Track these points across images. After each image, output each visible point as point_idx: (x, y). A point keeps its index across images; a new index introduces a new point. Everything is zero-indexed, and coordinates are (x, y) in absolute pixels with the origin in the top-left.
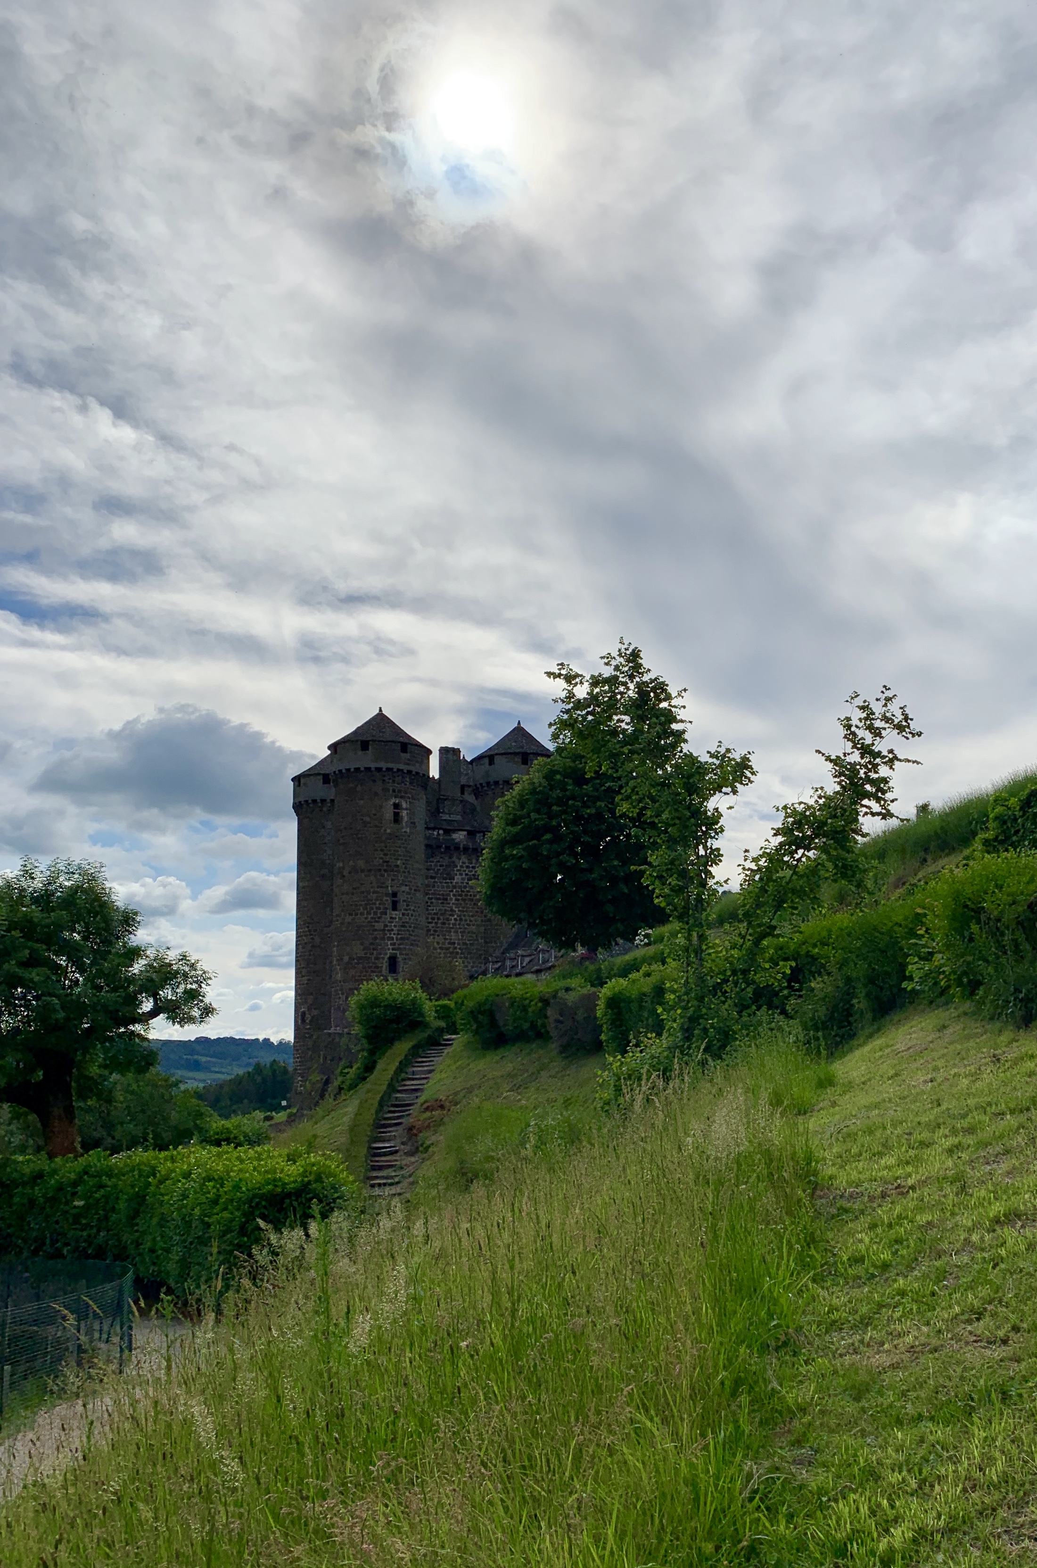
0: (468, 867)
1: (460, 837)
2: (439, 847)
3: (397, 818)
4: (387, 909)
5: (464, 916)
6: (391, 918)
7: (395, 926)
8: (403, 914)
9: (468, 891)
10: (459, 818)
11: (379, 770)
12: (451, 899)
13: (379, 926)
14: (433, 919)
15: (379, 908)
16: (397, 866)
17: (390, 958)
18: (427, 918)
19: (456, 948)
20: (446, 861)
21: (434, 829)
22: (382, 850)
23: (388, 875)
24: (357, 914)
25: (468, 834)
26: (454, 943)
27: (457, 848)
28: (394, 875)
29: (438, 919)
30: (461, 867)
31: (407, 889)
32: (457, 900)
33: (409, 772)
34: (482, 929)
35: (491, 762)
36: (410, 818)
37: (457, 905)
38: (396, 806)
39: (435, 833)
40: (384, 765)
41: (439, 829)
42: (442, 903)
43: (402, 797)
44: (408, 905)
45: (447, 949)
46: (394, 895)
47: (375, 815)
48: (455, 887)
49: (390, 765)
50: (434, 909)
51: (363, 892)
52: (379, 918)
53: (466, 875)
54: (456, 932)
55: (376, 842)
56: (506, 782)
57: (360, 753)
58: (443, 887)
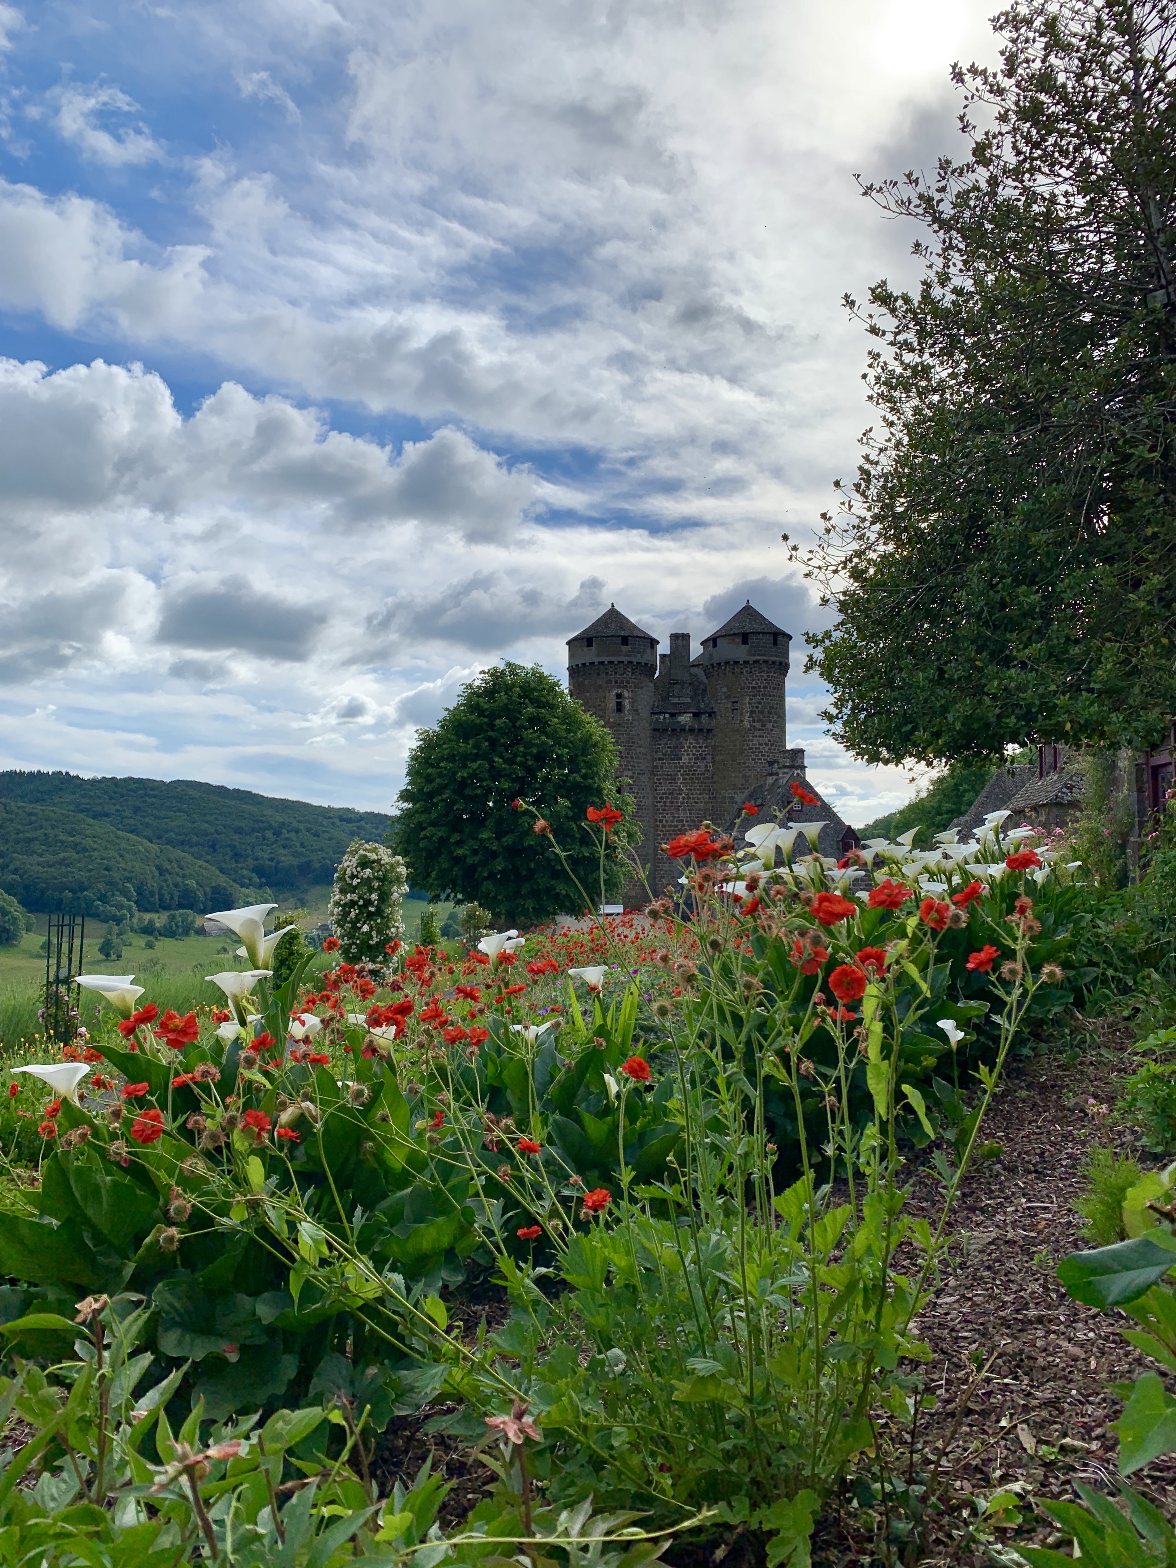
0: (695, 747)
1: (685, 719)
2: (666, 730)
3: (619, 708)
5: (692, 794)
10: (688, 700)
11: (602, 663)
12: (679, 779)
14: (662, 798)
18: (656, 798)
20: (673, 743)
21: (660, 713)
25: (693, 716)
26: (683, 821)
27: (683, 730)
29: (667, 798)
30: (688, 747)
31: (630, 773)
32: (684, 779)
33: (630, 663)
34: (710, 806)
35: (715, 645)
36: (633, 706)
37: (685, 784)
38: (619, 696)
39: (661, 717)
40: (606, 659)
41: (665, 713)
42: (670, 783)
43: (624, 687)
47: (599, 706)
48: (682, 767)
49: (611, 659)
50: (662, 789)
53: (694, 755)
54: (684, 810)
56: (727, 663)
57: (586, 649)
58: (670, 768)
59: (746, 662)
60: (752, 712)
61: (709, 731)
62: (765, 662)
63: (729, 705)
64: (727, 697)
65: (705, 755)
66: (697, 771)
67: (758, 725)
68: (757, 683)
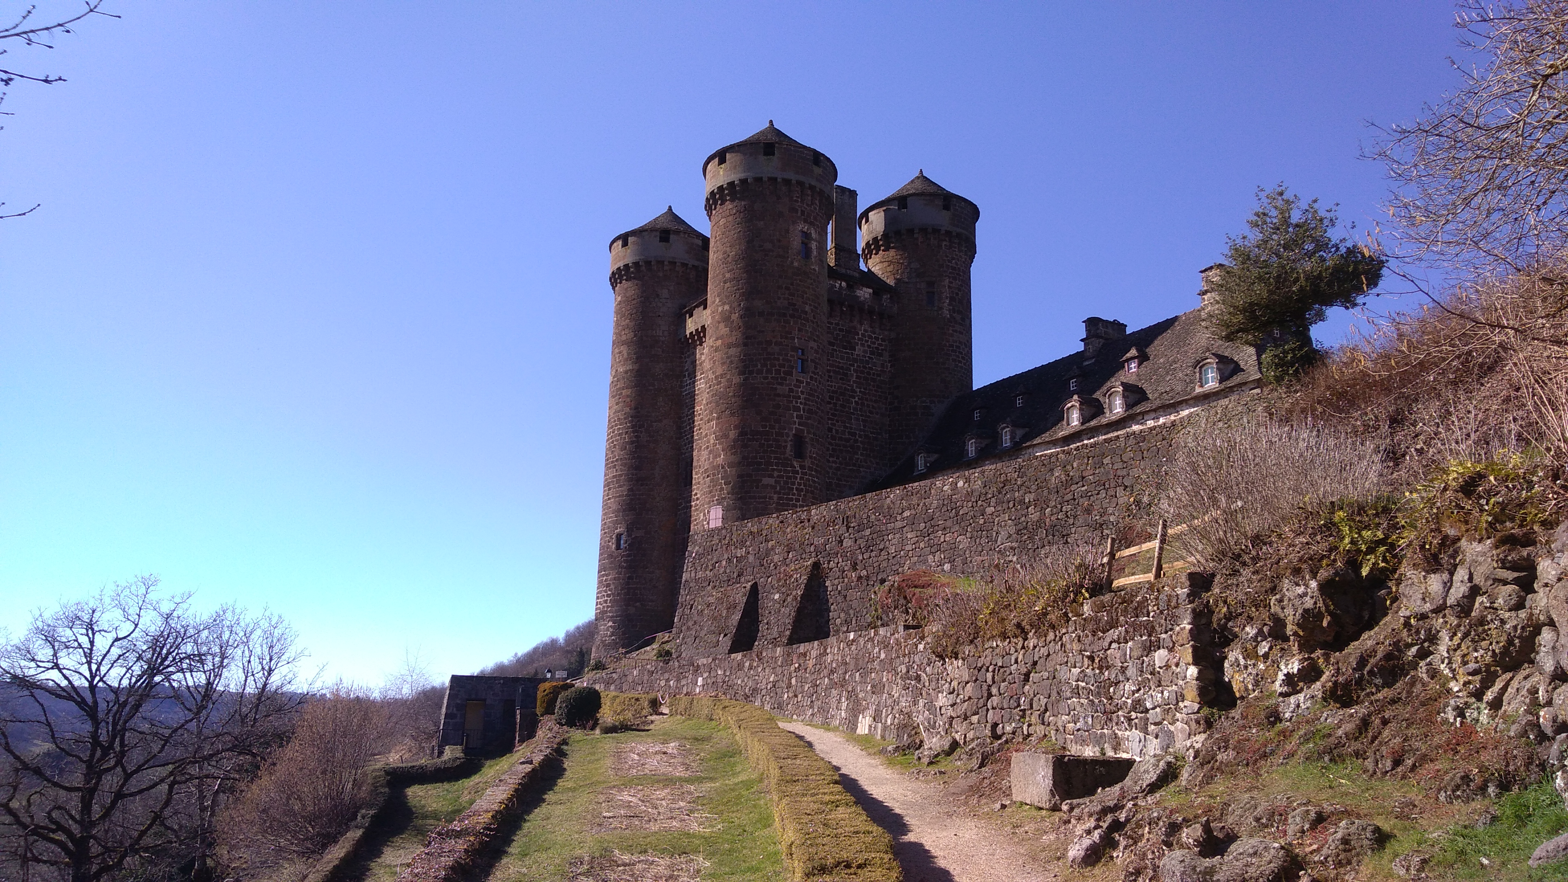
0: (870, 337)
1: (864, 294)
2: (841, 304)
3: (804, 250)
4: (792, 367)
5: (867, 400)
6: (797, 380)
7: (802, 393)
8: (811, 378)
9: (871, 369)
11: (787, 182)
12: (852, 375)
13: (783, 389)
14: (831, 398)
15: (783, 366)
16: (806, 313)
17: (795, 435)
19: (856, 441)
20: (847, 324)
22: (787, 288)
23: (795, 322)
24: (751, 372)
25: (873, 293)
26: (854, 434)
27: (861, 310)
28: (802, 324)
29: (838, 399)
30: (863, 335)
31: (815, 345)
32: (857, 377)
33: (821, 192)
35: (902, 206)
36: (819, 254)
37: (859, 385)
38: (805, 233)
39: (837, 285)
40: (792, 177)
41: (841, 280)
42: (841, 379)
43: (810, 224)
44: (816, 368)
45: (848, 440)
46: (802, 350)
47: (780, 241)
48: (855, 360)
49: (802, 178)
50: (835, 384)
51: (760, 343)
52: (782, 378)
53: (869, 346)
54: (857, 419)
55: (780, 277)
56: (924, 230)
57: (762, 158)
58: (842, 358)
59: (948, 233)
60: (952, 299)
61: (891, 317)
62: (967, 239)
63: (923, 285)
64: (920, 276)
65: (882, 350)
66: (872, 369)
67: (958, 317)
68: (957, 264)
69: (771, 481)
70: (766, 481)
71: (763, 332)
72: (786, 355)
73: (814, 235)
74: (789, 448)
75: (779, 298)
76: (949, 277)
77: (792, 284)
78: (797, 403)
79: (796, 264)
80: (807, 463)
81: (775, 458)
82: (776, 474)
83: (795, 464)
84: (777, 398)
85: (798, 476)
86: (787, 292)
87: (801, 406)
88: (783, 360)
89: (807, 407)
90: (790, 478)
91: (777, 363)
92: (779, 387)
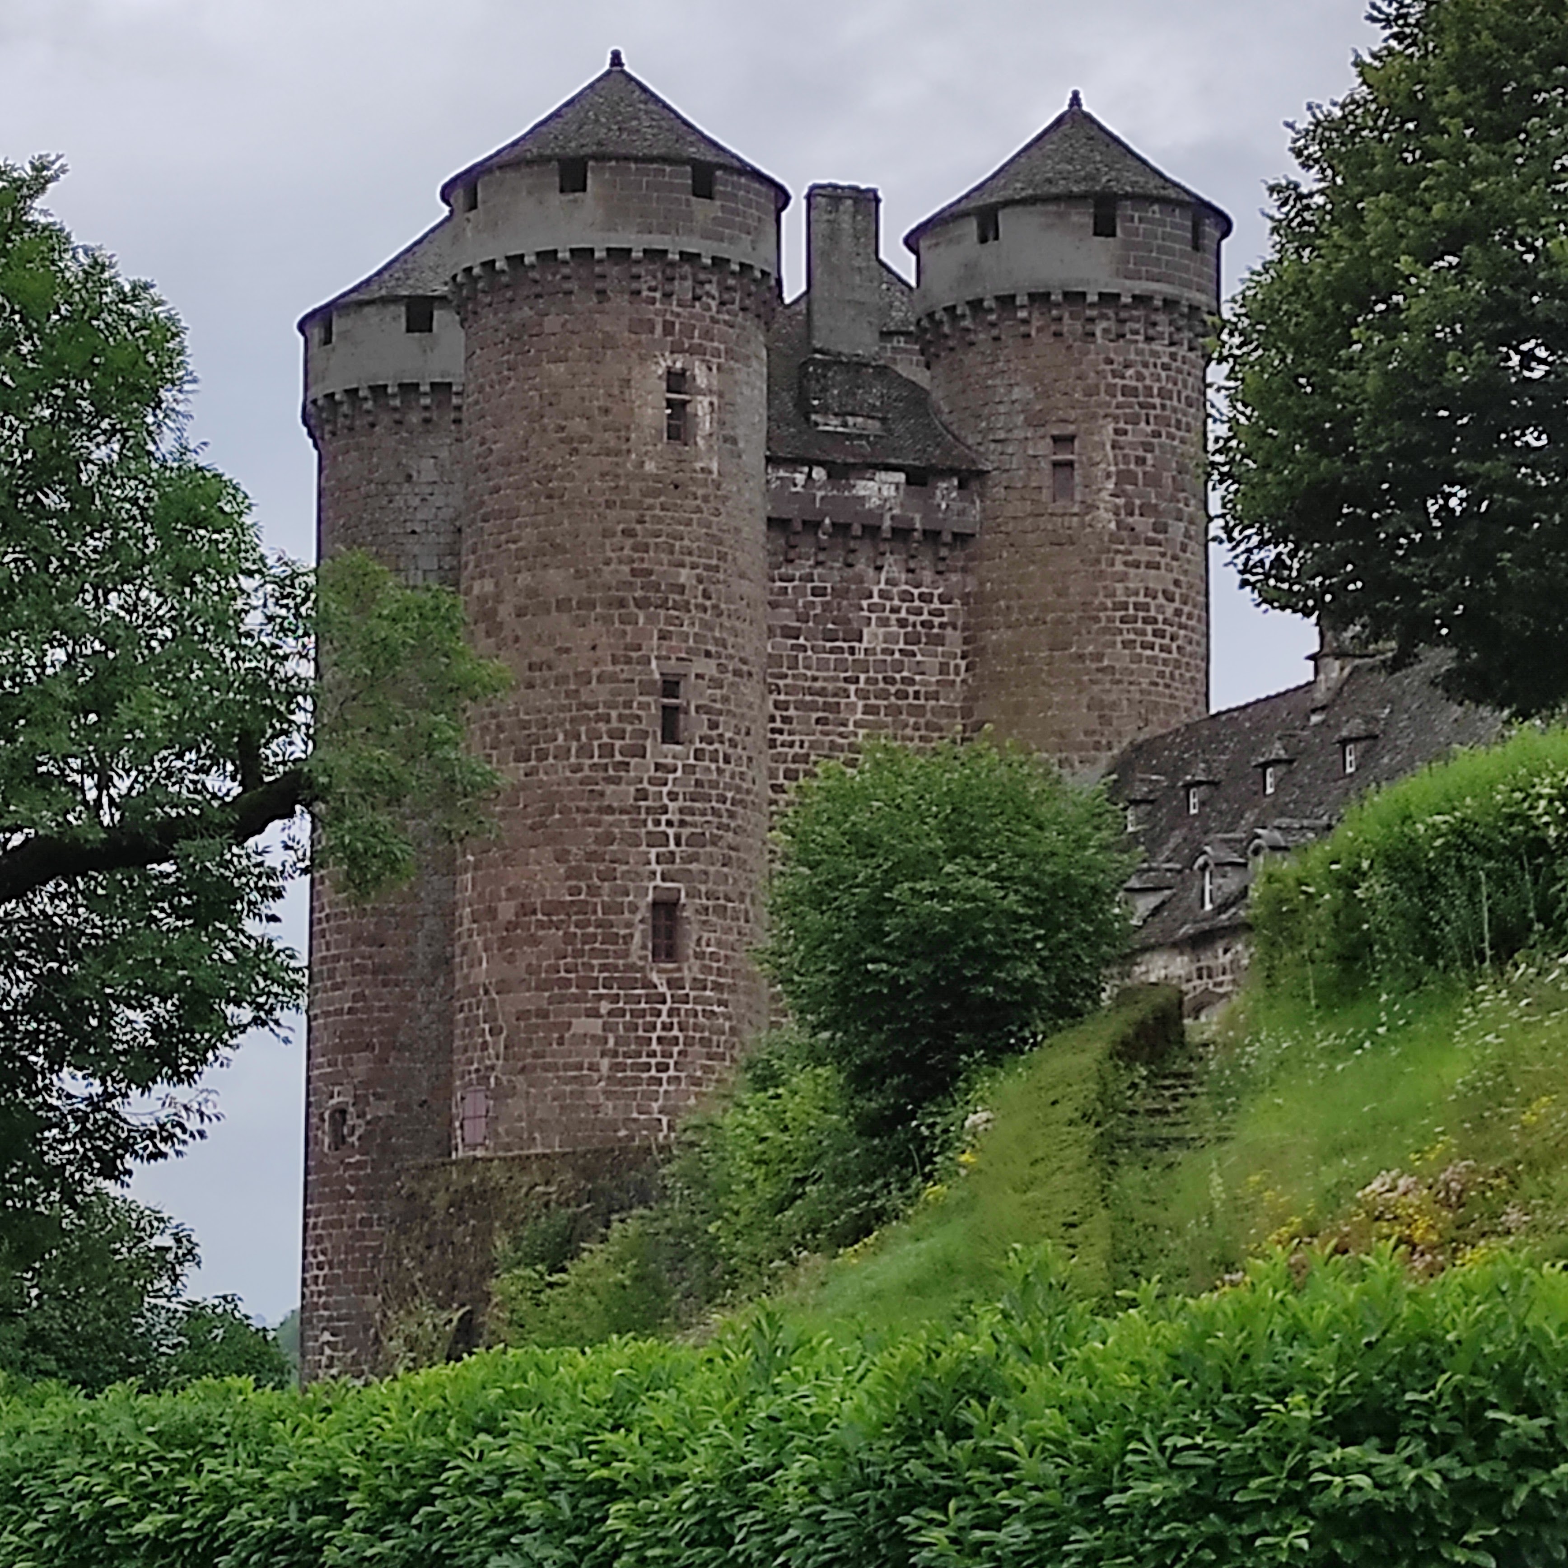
0: (907, 597)
1: (879, 490)
2: (812, 527)
3: (677, 422)
4: (645, 734)
6: (658, 767)
7: (671, 796)
8: (699, 755)
9: (908, 681)
10: (874, 427)
11: (620, 255)
12: (851, 707)
13: (619, 794)
15: (620, 735)
16: (679, 589)
17: (655, 905)
18: (773, 775)
20: (834, 575)
21: (794, 463)
22: (628, 533)
23: (649, 620)
24: (542, 756)
25: (908, 482)
27: (872, 531)
28: (669, 621)
30: (884, 594)
31: (709, 668)
32: (869, 709)
33: (719, 263)
35: (987, 234)
36: (722, 423)
38: (676, 381)
39: (800, 478)
40: (634, 241)
41: (811, 463)
42: (818, 721)
43: (692, 351)
44: (714, 725)
46: (670, 687)
47: (607, 411)
48: (862, 666)
49: (657, 242)
50: (795, 742)
51: (561, 680)
52: (618, 766)
53: (902, 623)
55: (609, 504)
56: (1040, 298)
57: (556, 199)
58: (823, 665)
59: (1109, 299)
60: (1125, 477)
61: (961, 538)
62: (1170, 304)
63: (1044, 447)
64: (1036, 421)
65: (942, 626)
66: (912, 682)
67: (1143, 524)
68: (1140, 377)
69: (595, 1026)
70: (582, 1025)
71: (568, 650)
72: (628, 705)
73: (702, 381)
74: (637, 939)
75: (607, 563)
76: (1116, 419)
77: (641, 521)
78: (657, 823)
79: (650, 467)
80: (690, 970)
81: (603, 968)
82: (605, 1007)
83: (654, 977)
84: (609, 818)
85: (665, 1008)
86: (629, 542)
87: (671, 832)
88: (621, 718)
89: (686, 832)
90: (643, 1013)
91: (602, 726)
92: (610, 789)
